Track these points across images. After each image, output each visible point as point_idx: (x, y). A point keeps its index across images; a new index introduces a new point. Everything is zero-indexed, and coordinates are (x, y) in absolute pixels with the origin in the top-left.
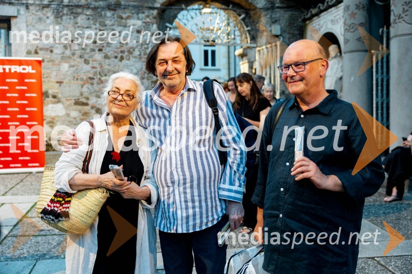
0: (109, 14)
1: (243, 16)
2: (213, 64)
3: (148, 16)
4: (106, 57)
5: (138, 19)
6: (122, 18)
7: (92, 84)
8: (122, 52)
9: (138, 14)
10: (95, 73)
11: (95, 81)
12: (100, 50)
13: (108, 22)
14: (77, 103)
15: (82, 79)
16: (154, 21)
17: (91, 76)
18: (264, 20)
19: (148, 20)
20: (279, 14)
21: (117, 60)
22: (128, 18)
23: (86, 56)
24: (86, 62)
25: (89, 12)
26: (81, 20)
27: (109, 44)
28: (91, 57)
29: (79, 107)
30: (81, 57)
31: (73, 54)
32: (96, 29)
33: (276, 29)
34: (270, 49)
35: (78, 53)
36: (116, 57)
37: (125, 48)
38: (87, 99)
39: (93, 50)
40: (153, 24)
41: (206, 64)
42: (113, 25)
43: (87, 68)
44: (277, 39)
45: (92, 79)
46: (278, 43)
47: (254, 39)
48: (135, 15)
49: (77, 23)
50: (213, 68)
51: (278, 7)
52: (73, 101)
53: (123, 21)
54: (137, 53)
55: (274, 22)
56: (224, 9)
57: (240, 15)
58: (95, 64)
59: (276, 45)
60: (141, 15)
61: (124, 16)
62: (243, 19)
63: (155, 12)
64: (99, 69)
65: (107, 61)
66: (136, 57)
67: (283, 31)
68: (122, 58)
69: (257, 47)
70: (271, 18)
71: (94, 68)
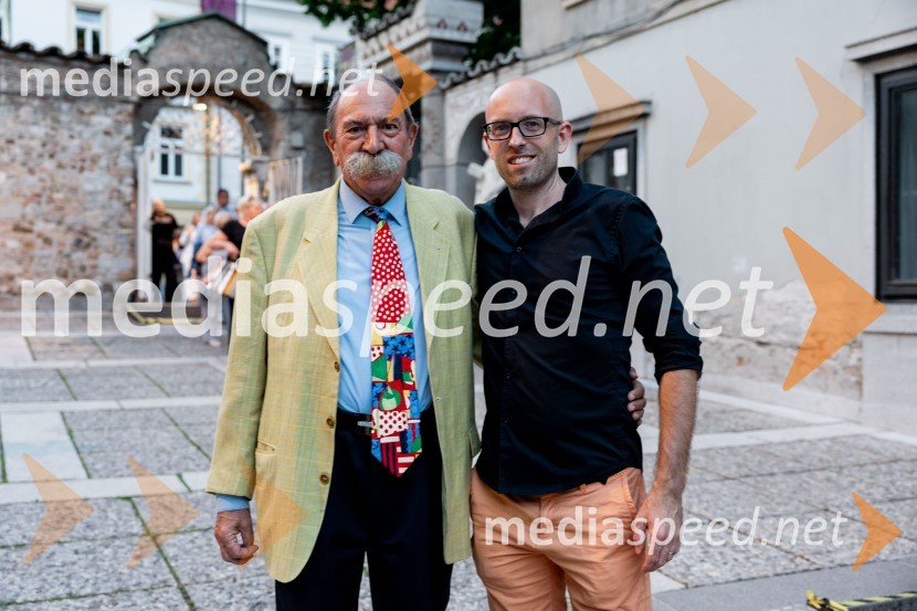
0: (65, 106)
1: (251, 118)
2: (178, 172)
3: (120, 113)
4: (60, 166)
5: (107, 115)
6: (81, 112)
7: (39, 203)
8: (83, 160)
9: (106, 108)
10: (44, 189)
11: (44, 199)
12: (52, 156)
13: (64, 118)
14: (17, 229)
15: (24, 196)
16: (128, 119)
17: (38, 191)
18: (281, 125)
19: (120, 118)
20: (301, 118)
21: (75, 172)
22: (92, 113)
23: (31, 164)
24: (31, 172)
25: (36, 103)
26: (25, 112)
27: (64, 149)
28: (38, 165)
29: (20, 235)
30: (24, 164)
31: (13, 160)
32: (46, 126)
33: (298, 139)
34: (289, 167)
35: (21, 158)
36: (74, 167)
37: (87, 155)
38: (32, 223)
39: (41, 156)
40: (126, 122)
41: (164, 170)
42: (70, 122)
43: (32, 180)
44: (297, 153)
45: (38, 196)
46: (300, 160)
47: (266, 149)
48: (102, 111)
49: (17, 117)
50: (178, 179)
51: (301, 110)
52: (10, 227)
53: (85, 118)
54: (103, 162)
55: (295, 128)
56: (226, 108)
57: (247, 115)
58: (44, 176)
59: (296, 163)
60: (110, 111)
61: (87, 110)
62: (252, 122)
63: (130, 108)
64: (48, 183)
65: (61, 172)
66: (101, 168)
67: (306, 141)
68: (82, 169)
69: (269, 162)
70: (290, 123)
71: (42, 180)
